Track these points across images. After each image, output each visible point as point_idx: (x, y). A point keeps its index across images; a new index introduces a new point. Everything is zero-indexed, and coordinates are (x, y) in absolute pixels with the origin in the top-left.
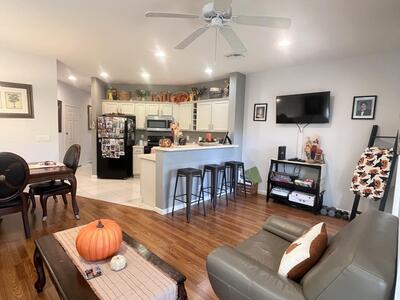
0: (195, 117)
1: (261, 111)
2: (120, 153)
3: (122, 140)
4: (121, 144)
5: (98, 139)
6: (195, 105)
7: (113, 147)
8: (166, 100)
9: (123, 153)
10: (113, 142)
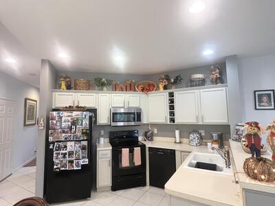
0: (172, 108)
1: (265, 99)
2: (81, 162)
3: (85, 143)
4: (83, 148)
5: (47, 143)
6: (171, 95)
7: (71, 154)
8: (131, 89)
9: (86, 161)
10: (71, 146)
